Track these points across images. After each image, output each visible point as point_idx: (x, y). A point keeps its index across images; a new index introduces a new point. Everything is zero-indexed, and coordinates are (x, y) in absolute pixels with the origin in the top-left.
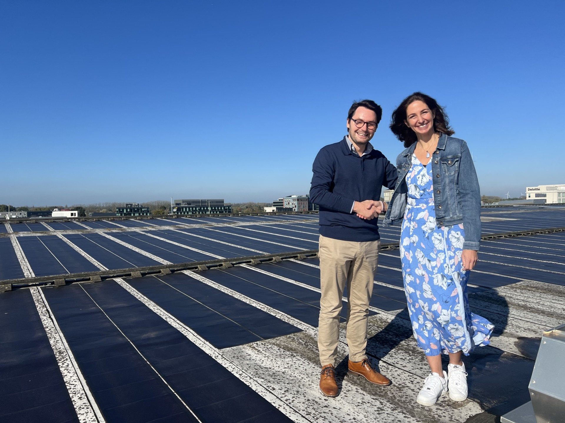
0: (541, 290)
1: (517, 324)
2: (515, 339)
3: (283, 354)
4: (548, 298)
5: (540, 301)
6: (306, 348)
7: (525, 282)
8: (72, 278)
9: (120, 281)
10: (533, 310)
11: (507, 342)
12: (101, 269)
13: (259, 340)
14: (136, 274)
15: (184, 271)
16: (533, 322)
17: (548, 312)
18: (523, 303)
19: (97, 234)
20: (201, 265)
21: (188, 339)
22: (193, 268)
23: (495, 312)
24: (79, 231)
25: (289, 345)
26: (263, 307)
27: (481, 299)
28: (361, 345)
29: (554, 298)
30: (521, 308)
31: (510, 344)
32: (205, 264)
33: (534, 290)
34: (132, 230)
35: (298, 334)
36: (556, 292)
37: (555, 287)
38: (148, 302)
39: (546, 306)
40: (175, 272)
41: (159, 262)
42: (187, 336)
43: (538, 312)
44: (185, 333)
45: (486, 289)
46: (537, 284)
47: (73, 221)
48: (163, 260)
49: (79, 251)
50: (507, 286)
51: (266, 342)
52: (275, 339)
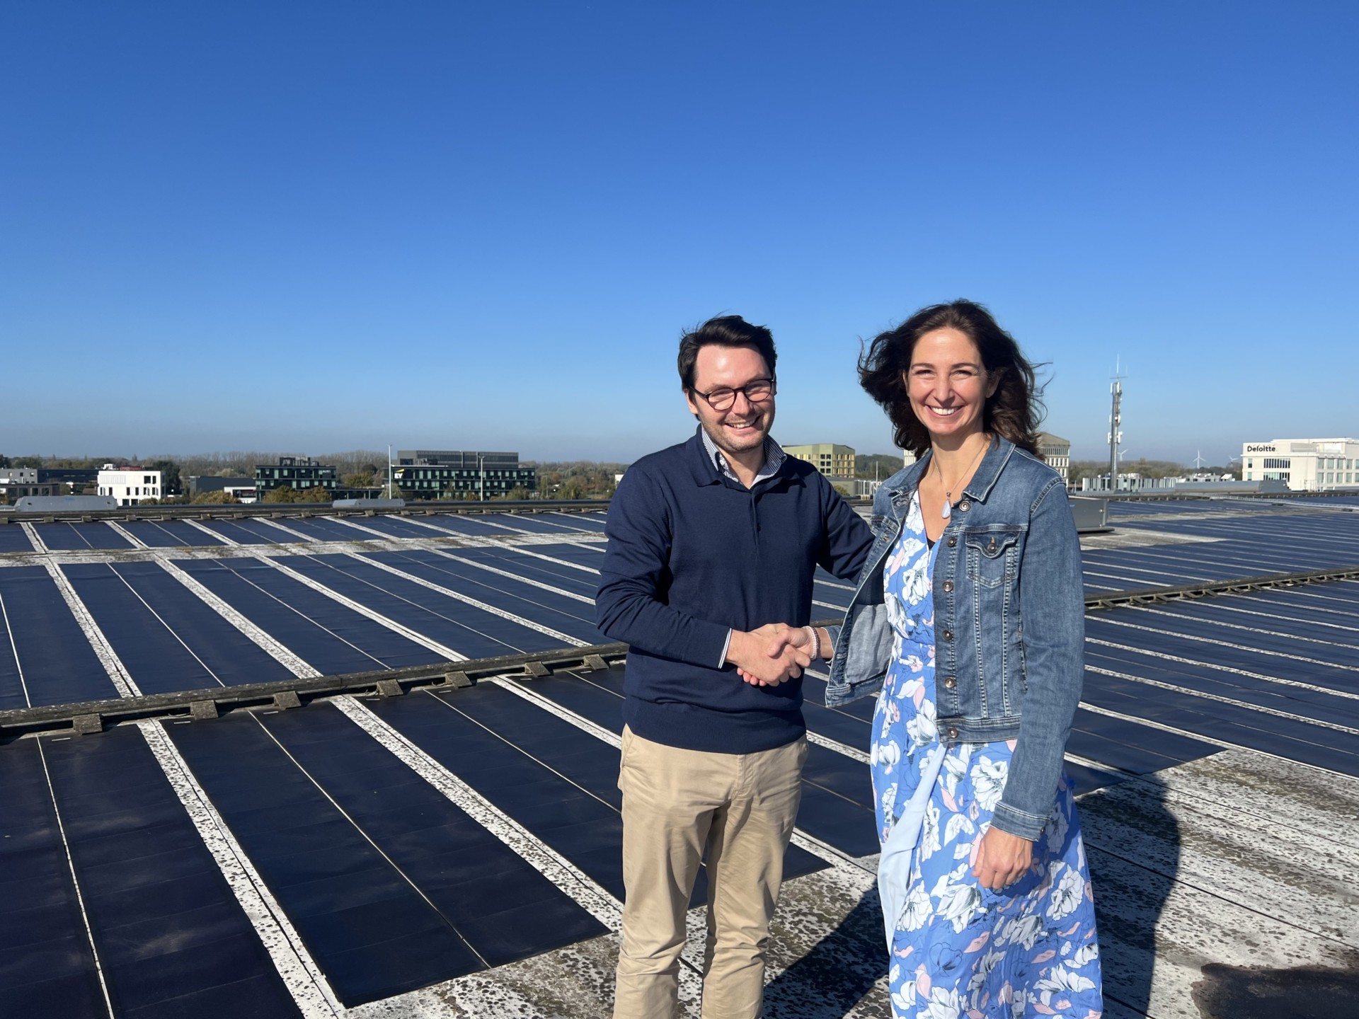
0: (1272, 783)
1: (1202, 910)
2: (1195, 971)
4: (1290, 814)
5: (1268, 823)
7: (1232, 753)
9: (153, 733)
10: (1249, 856)
11: (1171, 983)
12: (120, 686)
13: (473, 967)
14: (203, 708)
15: (339, 697)
16: (1247, 904)
17: (1289, 865)
18: (1223, 832)
19: (152, 563)
20: (384, 682)
21: (271, 961)
22: (360, 690)
23: (1147, 863)
24: (111, 554)
25: (557, 992)
26: (516, 836)
27: (1111, 811)
29: (1305, 814)
30: (1216, 850)
31: (1180, 992)
32: (397, 679)
33: (1252, 783)
34: (248, 555)
35: (590, 946)
36: (1309, 792)
37: (1307, 774)
38: (205, 812)
39: (1284, 841)
40: (314, 702)
41: (283, 663)
42: (271, 952)
43: (1260, 864)
44: (269, 938)
45: (1126, 777)
46: (1260, 760)
47: (106, 522)
48: (294, 656)
49: (82, 622)
50: (1183, 766)
51: (493, 977)
52: (520, 966)
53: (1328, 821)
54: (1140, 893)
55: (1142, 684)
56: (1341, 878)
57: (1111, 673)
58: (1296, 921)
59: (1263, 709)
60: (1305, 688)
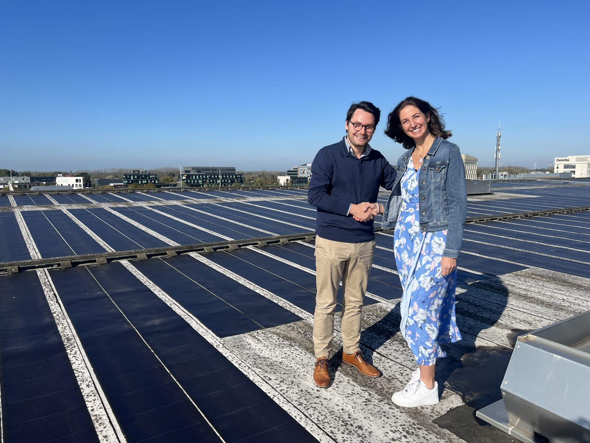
0: (546, 278)
1: (514, 315)
2: (509, 331)
3: (281, 344)
4: (551, 287)
6: (305, 337)
7: (532, 269)
8: (78, 260)
9: (126, 264)
10: (533, 300)
11: (500, 334)
12: (107, 249)
13: (260, 328)
14: (142, 256)
15: (190, 253)
16: (530, 313)
17: (548, 302)
18: (525, 293)
19: (102, 208)
20: (207, 247)
21: (191, 327)
22: (199, 250)
23: (495, 301)
24: (85, 205)
25: (289, 335)
26: (266, 293)
27: (483, 287)
28: (354, 339)
29: (556, 287)
30: (521, 298)
31: (503, 336)
32: (211, 246)
33: (538, 278)
34: (139, 205)
35: (298, 323)
36: (559, 281)
37: (560, 275)
38: (154, 287)
39: (547, 295)
40: (181, 254)
41: (166, 242)
42: (190, 324)
43: (537, 302)
44: (189, 321)
45: (490, 277)
46: (542, 271)
47: (78, 194)
48: (169, 240)
49: (84, 229)
50: (512, 273)
51: (267, 331)
52: (275, 328)
53: (565, 290)
54: (492, 310)
55: (500, 247)
56: (567, 306)
57: (487, 244)
58: (547, 318)
59: (547, 255)
60: (565, 249)
